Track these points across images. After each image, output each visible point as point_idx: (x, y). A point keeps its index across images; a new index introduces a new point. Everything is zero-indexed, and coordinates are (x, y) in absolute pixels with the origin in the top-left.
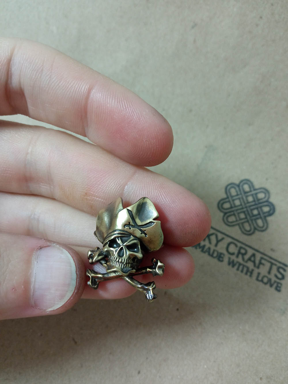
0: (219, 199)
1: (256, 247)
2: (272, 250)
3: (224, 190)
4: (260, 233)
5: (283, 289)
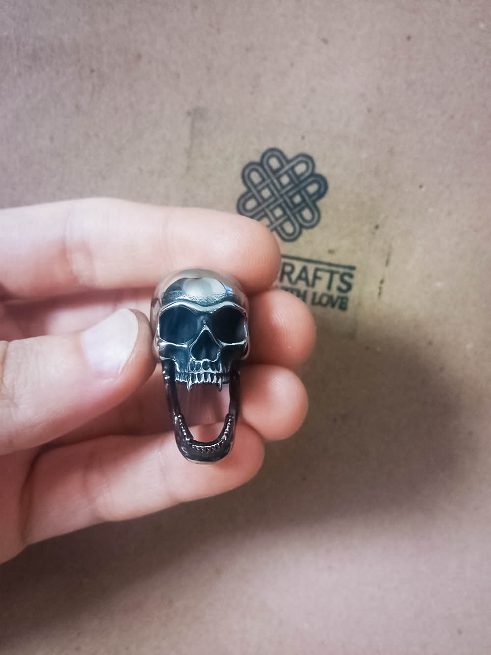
0: (237, 197)
1: (307, 256)
2: (331, 252)
3: (240, 181)
4: (310, 231)
5: (350, 305)
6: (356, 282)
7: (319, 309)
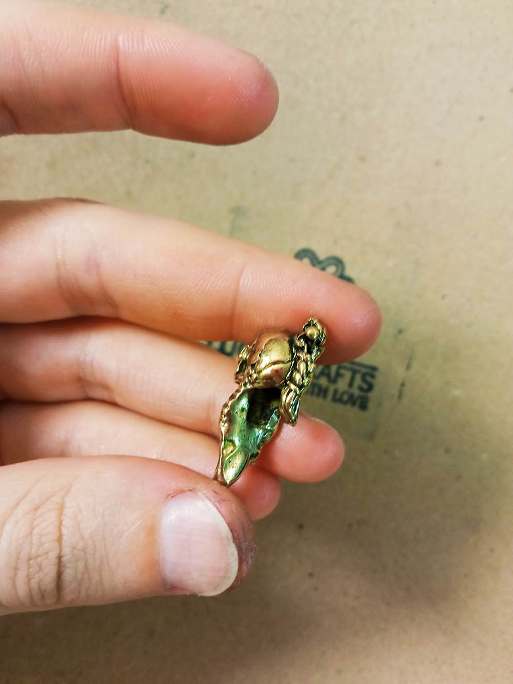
6: (378, 382)
7: (339, 407)
